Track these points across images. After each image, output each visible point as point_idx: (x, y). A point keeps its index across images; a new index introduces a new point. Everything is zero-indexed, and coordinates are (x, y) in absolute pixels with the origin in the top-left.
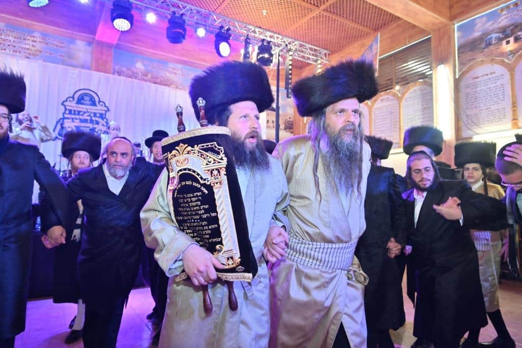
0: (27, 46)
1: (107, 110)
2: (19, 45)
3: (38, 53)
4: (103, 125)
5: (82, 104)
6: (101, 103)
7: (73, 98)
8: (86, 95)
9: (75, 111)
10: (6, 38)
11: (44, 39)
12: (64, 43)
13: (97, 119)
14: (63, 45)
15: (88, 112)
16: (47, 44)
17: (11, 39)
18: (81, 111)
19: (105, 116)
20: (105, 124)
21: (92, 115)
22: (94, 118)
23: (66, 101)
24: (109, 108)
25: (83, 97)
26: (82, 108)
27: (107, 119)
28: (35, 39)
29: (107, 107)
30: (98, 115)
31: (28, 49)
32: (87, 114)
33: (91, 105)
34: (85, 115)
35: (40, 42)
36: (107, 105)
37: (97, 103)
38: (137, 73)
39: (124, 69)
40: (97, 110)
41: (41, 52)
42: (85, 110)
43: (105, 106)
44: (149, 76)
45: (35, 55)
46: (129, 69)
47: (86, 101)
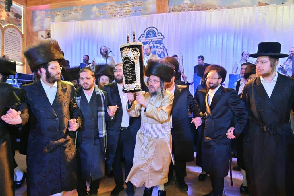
0: (125, 11)
1: (163, 37)
2: (121, 11)
3: (130, 13)
4: (161, 48)
5: (149, 37)
6: (159, 34)
7: (144, 34)
8: (151, 31)
9: (145, 42)
10: (116, 9)
11: (132, 3)
12: (141, 2)
13: (157, 45)
14: (141, 3)
15: (152, 41)
16: (133, 6)
17: (118, 9)
18: (148, 42)
19: (162, 42)
20: (162, 47)
21: (154, 43)
22: (155, 45)
23: (141, 37)
24: (164, 36)
25: (149, 32)
26: (149, 40)
27: (163, 44)
28: (127, 5)
29: (163, 36)
30: (157, 42)
31: (125, 12)
32: (152, 43)
33: (153, 37)
34: (150, 44)
35: (130, 6)
36: (163, 35)
37: (157, 35)
38: (185, 7)
39: (176, 7)
40: (157, 39)
41: (131, 12)
42: (150, 41)
43: (162, 35)
44: (194, 7)
45: (128, 15)
46: (179, 6)
47: (151, 34)
